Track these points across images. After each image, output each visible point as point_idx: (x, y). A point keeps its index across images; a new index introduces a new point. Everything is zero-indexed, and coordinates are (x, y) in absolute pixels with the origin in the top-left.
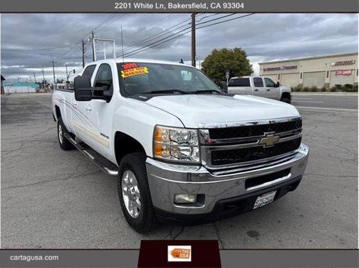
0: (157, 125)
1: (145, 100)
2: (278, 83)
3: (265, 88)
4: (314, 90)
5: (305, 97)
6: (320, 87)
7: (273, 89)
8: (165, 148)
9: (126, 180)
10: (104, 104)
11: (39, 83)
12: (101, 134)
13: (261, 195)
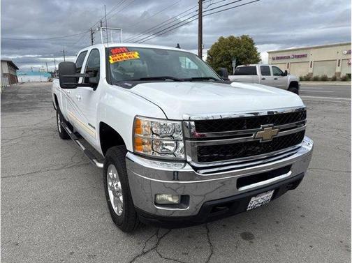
0: (137, 116)
1: (130, 88)
2: (286, 71)
3: (272, 77)
4: (324, 79)
5: (314, 86)
6: (330, 76)
7: (280, 78)
8: (146, 141)
9: (111, 174)
10: (91, 91)
11: (51, 73)
12: (89, 124)
13: (255, 196)
